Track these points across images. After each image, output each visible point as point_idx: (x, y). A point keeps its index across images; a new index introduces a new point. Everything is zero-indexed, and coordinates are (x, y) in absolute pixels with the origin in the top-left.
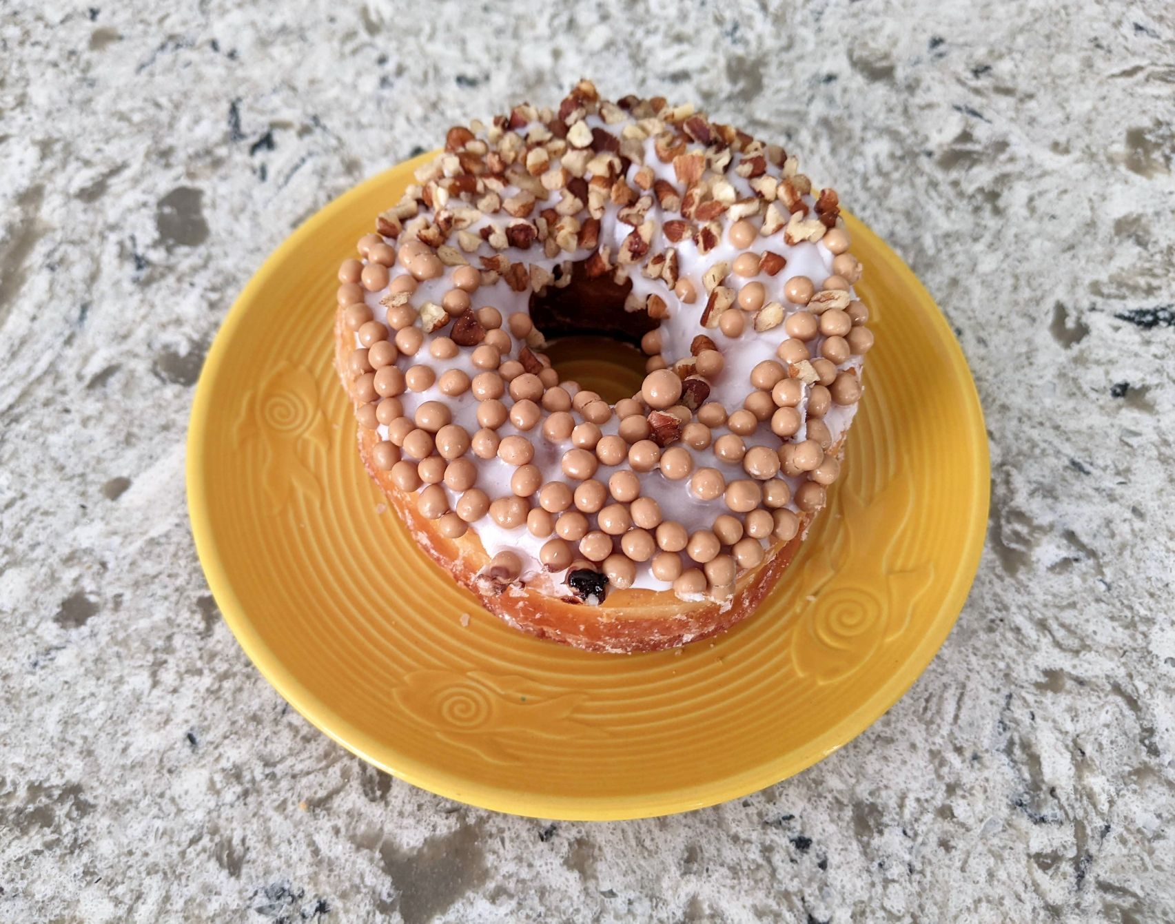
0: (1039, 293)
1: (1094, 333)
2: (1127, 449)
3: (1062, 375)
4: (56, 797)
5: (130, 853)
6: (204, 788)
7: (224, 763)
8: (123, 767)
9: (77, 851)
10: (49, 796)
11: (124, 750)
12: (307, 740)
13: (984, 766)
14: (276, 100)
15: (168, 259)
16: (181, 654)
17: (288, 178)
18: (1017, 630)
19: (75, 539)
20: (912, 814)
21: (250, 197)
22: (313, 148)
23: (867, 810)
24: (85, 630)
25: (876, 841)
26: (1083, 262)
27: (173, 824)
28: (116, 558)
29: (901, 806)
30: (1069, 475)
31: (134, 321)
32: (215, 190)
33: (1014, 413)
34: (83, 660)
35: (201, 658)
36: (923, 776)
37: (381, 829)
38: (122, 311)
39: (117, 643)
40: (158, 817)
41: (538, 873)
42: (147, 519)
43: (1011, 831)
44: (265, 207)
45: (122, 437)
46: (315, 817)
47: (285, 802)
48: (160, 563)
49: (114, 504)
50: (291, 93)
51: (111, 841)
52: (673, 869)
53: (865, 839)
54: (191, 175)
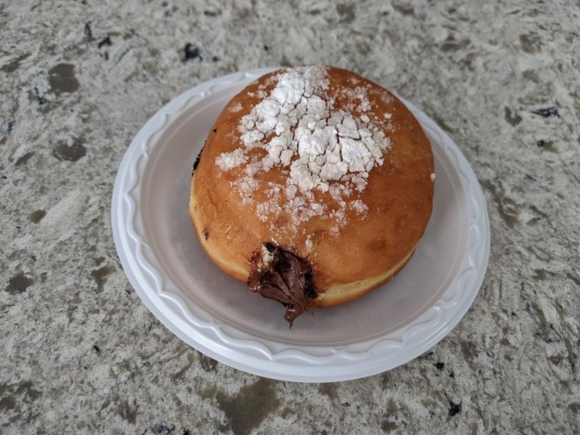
0: (497, 103)
1: (524, 120)
2: (549, 169)
3: (514, 138)
4: (15, 391)
5: (66, 417)
6: (107, 375)
7: (118, 360)
8: (57, 368)
9: (32, 421)
10: (11, 391)
11: (57, 359)
12: (165, 342)
13: (518, 318)
14: (110, 23)
15: (57, 98)
16: (86, 302)
17: (120, 59)
18: (519, 253)
19: (15, 245)
20: (489, 344)
21: (101, 68)
22: (132, 44)
23: (468, 345)
24: (26, 294)
25: (475, 360)
26: (512, 90)
27: (91, 398)
28: (41, 254)
29: (484, 341)
30: (527, 181)
31: (40, 130)
32: (80, 65)
33: (497, 155)
34: (26, 311)
35: (97, 303)
36: (491, 325)
37: (215, 386)
38: (33, 125)
39: (46, 300)
40: (82, 395)
41: (306, 398)
42: (57, 231)
43: (537, 348)
44: (110, 72)
45: (38, 190)
46: (176, 384)
47: (157, 377)
48: (68, 254)
49: (36, 225)
50: (118, 20)
51: (54, 412)
52: (377, 387)
53: (470, 359)
54: (67, 58)
